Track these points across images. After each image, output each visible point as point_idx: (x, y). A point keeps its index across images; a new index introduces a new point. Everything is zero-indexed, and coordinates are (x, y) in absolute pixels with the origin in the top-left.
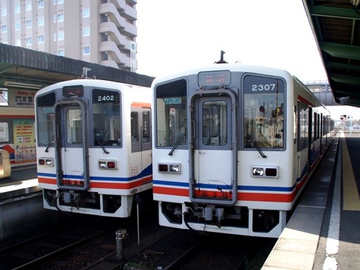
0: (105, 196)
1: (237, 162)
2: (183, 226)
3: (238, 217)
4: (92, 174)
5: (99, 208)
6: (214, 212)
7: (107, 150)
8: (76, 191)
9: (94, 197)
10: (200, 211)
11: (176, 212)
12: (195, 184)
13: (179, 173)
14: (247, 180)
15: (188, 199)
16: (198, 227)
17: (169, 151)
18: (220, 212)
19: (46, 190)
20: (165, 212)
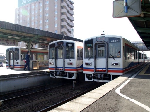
0: (69, 73)
1: (107, 61)
2: (92, 80)
3: (108, 77)
4: (65, 67)
5: (67, 77)
6: (101, 76)
7: (70, 59)
8: (61, 71)
9: (66, 73)
10: (97, 75)
11: (90, 77)
12: (95, 68)
13: (91, 65)
14: (110, 66)
15: (94, 73)
16: (96, 80)
17: (88, 59)
18: (103, 75)
19: (51, 72)
20: (87, 77)
